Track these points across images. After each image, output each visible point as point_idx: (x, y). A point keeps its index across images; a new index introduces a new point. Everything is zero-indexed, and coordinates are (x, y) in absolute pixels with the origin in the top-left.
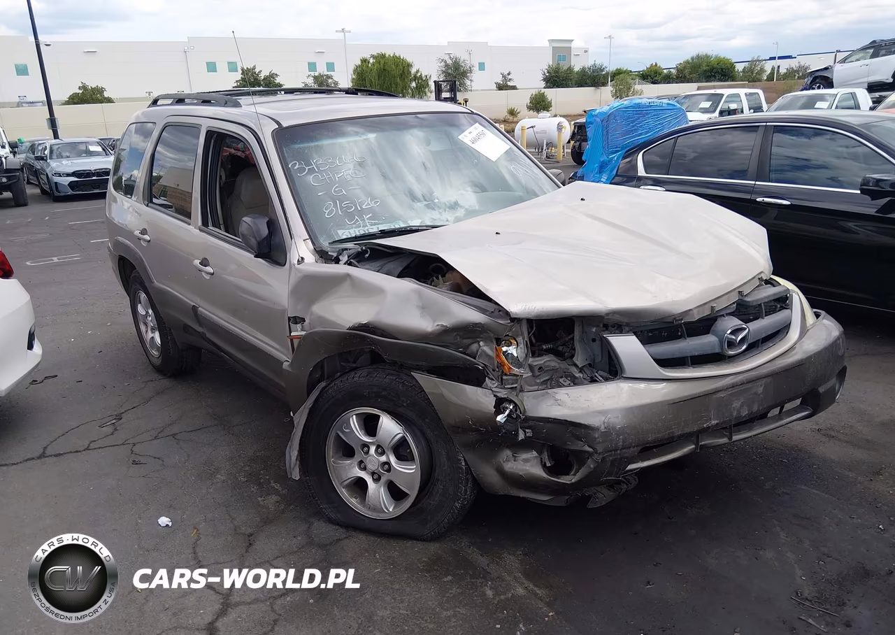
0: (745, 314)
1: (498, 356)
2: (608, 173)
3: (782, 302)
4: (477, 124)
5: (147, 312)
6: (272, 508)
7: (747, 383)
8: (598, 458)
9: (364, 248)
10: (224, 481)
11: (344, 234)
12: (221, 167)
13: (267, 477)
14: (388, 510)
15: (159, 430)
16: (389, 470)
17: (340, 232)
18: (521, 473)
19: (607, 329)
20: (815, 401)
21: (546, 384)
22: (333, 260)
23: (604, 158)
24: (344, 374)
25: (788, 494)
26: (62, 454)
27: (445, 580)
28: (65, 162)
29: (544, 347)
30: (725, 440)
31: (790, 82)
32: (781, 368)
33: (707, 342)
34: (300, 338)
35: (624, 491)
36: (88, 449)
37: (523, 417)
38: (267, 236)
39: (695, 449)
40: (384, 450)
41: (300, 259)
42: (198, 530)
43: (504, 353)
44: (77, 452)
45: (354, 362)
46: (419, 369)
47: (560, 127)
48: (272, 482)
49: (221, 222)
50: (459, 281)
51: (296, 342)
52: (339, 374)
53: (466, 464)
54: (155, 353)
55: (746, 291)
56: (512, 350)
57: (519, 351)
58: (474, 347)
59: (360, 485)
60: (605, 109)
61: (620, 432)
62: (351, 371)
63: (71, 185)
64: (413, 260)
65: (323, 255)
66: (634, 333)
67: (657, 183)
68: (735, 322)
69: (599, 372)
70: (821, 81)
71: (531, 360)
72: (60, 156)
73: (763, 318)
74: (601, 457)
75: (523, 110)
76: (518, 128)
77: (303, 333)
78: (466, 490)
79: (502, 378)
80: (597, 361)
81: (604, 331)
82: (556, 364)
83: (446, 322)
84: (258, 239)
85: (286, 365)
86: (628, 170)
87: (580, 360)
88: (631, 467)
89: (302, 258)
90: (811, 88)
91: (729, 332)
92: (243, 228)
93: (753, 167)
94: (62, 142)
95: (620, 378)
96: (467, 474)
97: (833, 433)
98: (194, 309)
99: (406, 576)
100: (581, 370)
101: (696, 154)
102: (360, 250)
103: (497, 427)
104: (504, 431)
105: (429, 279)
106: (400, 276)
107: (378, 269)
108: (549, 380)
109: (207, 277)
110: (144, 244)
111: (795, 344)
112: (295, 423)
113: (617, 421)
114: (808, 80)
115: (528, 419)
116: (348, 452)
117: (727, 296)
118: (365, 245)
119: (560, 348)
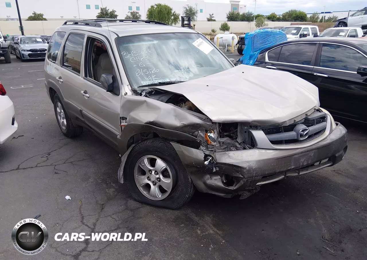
0: (308, 123)
1: (206, 137)
2: (253, 60)
3: (323, 119)
4: (200, 38)
5: (61, 111)
6: (112, 194)
7: (307, 152)
8: (245, 180)
9: (152, 90)
10: (92, 182)
11: (144, 83)
12: (93, 52)
13: (110, 181)
14: (159, 197)
15: (66, 160)
16: (160, 181)
17: (142, 82)
18: (213, 185)
19: (251, 128)
20: (334, 160)
21: (225, 149)
22: (139, 94)
23: (252, 53)
24: (142, 141)
25: (320, 196)
26: (26, 168)
27: (181, 226)
28: (26, 45)
29: (225, 134)
30: (297, 174)
31: (329, 23)
32: (321, 146)
33: (292, 134)
34: (125, 126)
35: (254, 193)
36: (36, 166)
37: (215, 163)
38: (112, 83)
39: (285, 177)
40: (158, 173)
41: (126, 93)
42: (81, 202)
43: (208, 136)
44: (32, 167)
45: (147, 137)
46: (173, 141)
47: (233, 38)
48: (112, 183)
49: (93, 75)
50: (191, 105)
51: (123, 128)
52: (140, 141)
53: (191, 180)
54: (64, 128)
55: (309, 114)
56: (212, 135)
57: (215, 135)
58: (196, 133)
59: (148, 186)
60: (253, 33)
61: (254, 170)
62: (145, 140)
63: (29, 55)
64: (172, 96)
65: (135, 92)
66: (262, 130)
67: (273, 65)
68: (304, 127)
69: (247, 145)
70: (342, 24)
71: (219, 139)
72: (24, 43)
73: (315, 125)
74: (246, 179)
75: (218, 30)
76: (216, 38)
77: (126, 124)
78: (191, 191)
79: (207, 146)
80: (246, 141)
81: (250, 128)
82: (230, 141)
83: (186, 122)
84: (108, 84)
85: (118, 137)
86: (261, 59)
87: (239, 140)
88: (257, 184)
89: (127, 93)
90: (338, 26)
91: (301, 131)
92: (102, 79)
93: (313, 61)
94: (25, 37)
95: (255, 148)
96: (191, 183)
97: (340, 172)
98: (81, 111)
99: (165, 224)
100: (240, 144)
101: (290, 54)
102: (150, 90)
103: (205, 166)
104: (207, 168)
105: (179, 104)
106: (167, 102)
107: (158, 99)
108: (226, 147)
109: (87, 98)
110: (60, 83)
111: (327, 136)
112: (122, 160)
113: (253, 165)
114: (337, 23)
115: (217, 163)
116: (143, 173)
117: (301, 116)
118: (153, 88)
119: (232, 135)
